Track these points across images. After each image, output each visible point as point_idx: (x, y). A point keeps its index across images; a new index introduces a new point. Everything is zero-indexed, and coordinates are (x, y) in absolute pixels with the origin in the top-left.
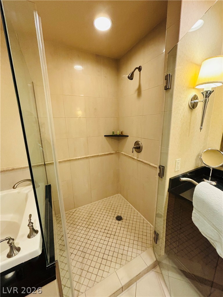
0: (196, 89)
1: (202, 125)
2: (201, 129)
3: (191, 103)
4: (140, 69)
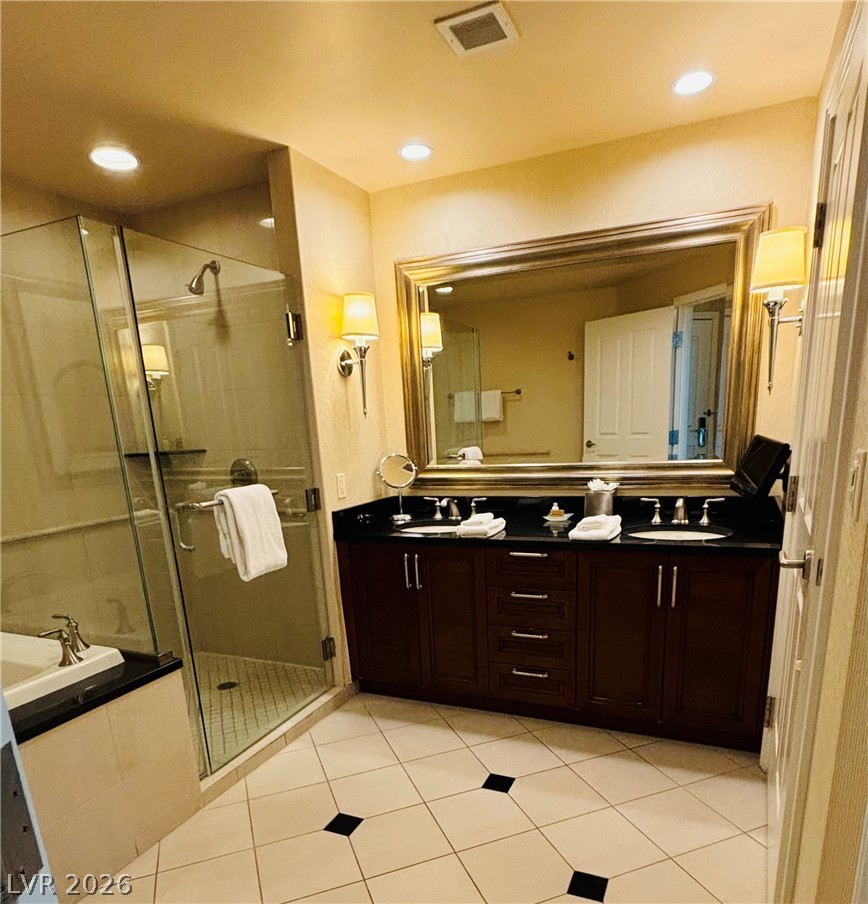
0: (346, 340)
1: (365, 407)
2: (365, 413)
3: (342, 366)
4: (214, 268)
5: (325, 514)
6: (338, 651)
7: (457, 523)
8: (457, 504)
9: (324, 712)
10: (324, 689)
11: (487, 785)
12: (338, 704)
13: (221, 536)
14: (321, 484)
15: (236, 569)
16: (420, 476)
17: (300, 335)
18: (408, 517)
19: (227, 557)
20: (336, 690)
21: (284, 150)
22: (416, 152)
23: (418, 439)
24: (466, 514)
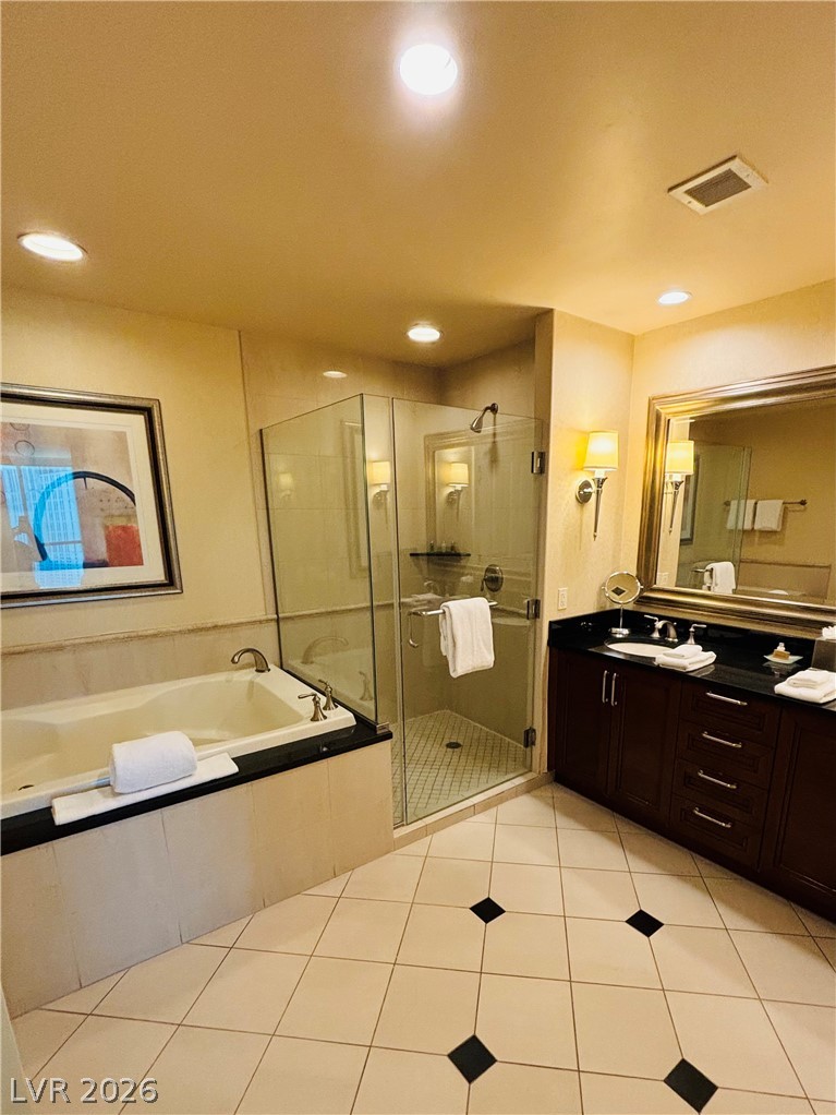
0: (587, 472)
1: (596, 531)
2: (595, 536)
3: (581, 494)
4: (493, 409)
5: (541, 623)
6: (538, 741)
7: (673, 646)
8: (675, 627)
9: (515, 793)
10: (521, 772)
11: (631, 921)
12: (530, 788)
13: (442, 638)
14: (543, 597)
15: (448, 665)
16: (645, 594)
17: (543, 470)
18: (626, 631)
19: (444, 654)
20: (530, 776)
21: (549, 312)
22: (674, 297)
23: (647, 561)
24: (683, 638)
